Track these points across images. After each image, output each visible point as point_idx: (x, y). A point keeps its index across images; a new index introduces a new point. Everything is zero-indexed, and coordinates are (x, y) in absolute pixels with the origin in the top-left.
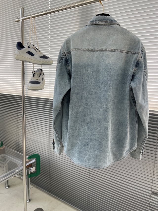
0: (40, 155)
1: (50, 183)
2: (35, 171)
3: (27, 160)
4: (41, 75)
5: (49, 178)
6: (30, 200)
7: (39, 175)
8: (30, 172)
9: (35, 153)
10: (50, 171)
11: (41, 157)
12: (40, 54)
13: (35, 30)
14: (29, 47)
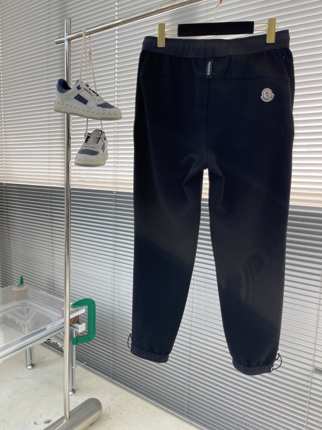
0: (96, 303)
1: (114, 358)
4: (100, 139)
8: (76, 333)
10: (115, 334)
11: (97, 307)
12: (99, 100)
13: (90, 58)
14: (79, 88)
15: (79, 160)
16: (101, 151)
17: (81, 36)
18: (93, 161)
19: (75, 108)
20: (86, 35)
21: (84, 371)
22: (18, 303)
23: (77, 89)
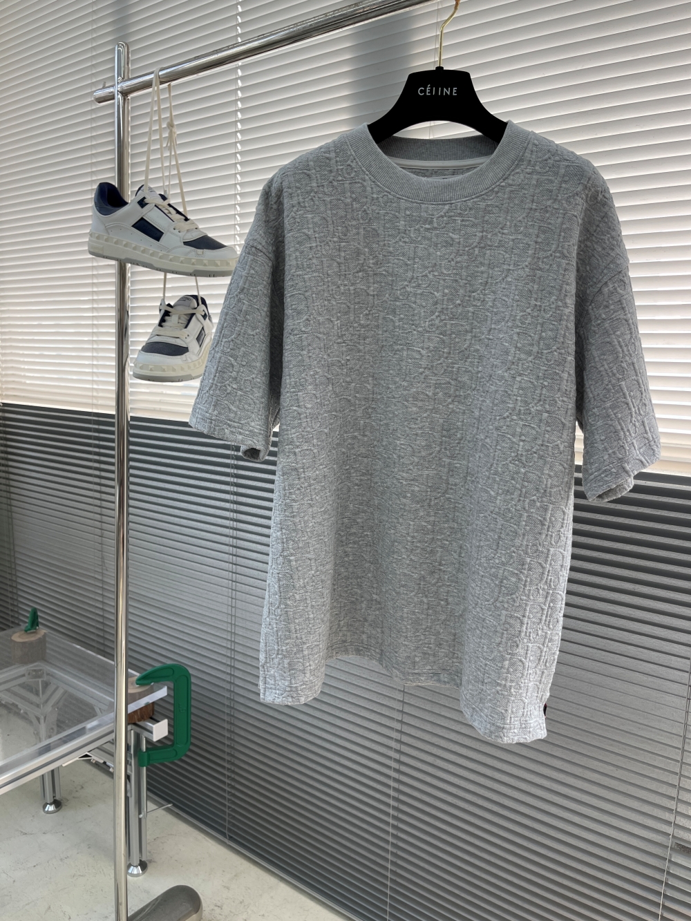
0: (191, 671)
1: (234, 795)
2: (165, 738)
3: (134, 690)
4: (194, 318)
5: (228, 769)
6: (143, 866)
7: (184, 758)
8: (149, 742)
9: (169, 662)
10: (233, 740)
11: (193, 680)
12: (188, 231)
13: (171, 133)
14: (142, 203)
15: (141, 368)
16: (193, 345)
17: (148, 85)
18: (174, 370)
19: (135, 248)
20: (162, 83)
21: (170, 819)
22: (22, 670)
23: (138, 207)
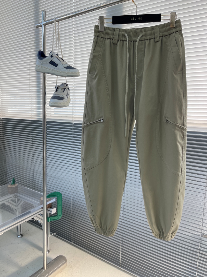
0: (62, 195)
4: (65, 89)
5: (73, 223)
12: (65, 64)
13: (59, 36)
16: (66, 97)
17: (52, 22)
18: (61, 104)
19: (50, 69)
20: (56, 22)
21: (55, 238)
22: (11, 196)
23: (51, 57)
